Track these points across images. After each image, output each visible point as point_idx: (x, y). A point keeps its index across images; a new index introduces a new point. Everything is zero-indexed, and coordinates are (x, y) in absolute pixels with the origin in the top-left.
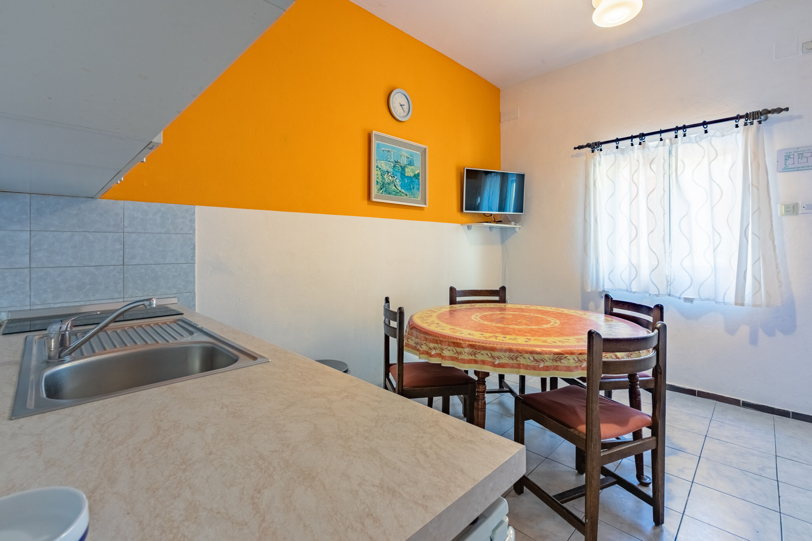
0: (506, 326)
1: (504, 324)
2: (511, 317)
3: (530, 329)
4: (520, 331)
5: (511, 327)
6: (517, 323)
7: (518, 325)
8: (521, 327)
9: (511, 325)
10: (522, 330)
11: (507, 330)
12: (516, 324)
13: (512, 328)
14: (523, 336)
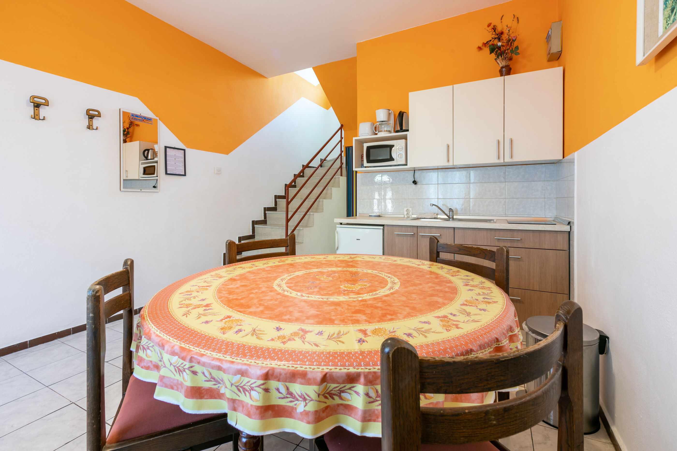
0: (345, 269)
1: (348, 272)
2: (341, 287)
3: (320, 268)
4: (331, 265)
5: (340, 269)
6: (333, 275)
7: (332, 271)
8: (330, 269)
9: (341, 271)
10: (329, 266)
11: (344, 265)
12: (334, 272)
13: (339, 267)
14: (329, 260)
